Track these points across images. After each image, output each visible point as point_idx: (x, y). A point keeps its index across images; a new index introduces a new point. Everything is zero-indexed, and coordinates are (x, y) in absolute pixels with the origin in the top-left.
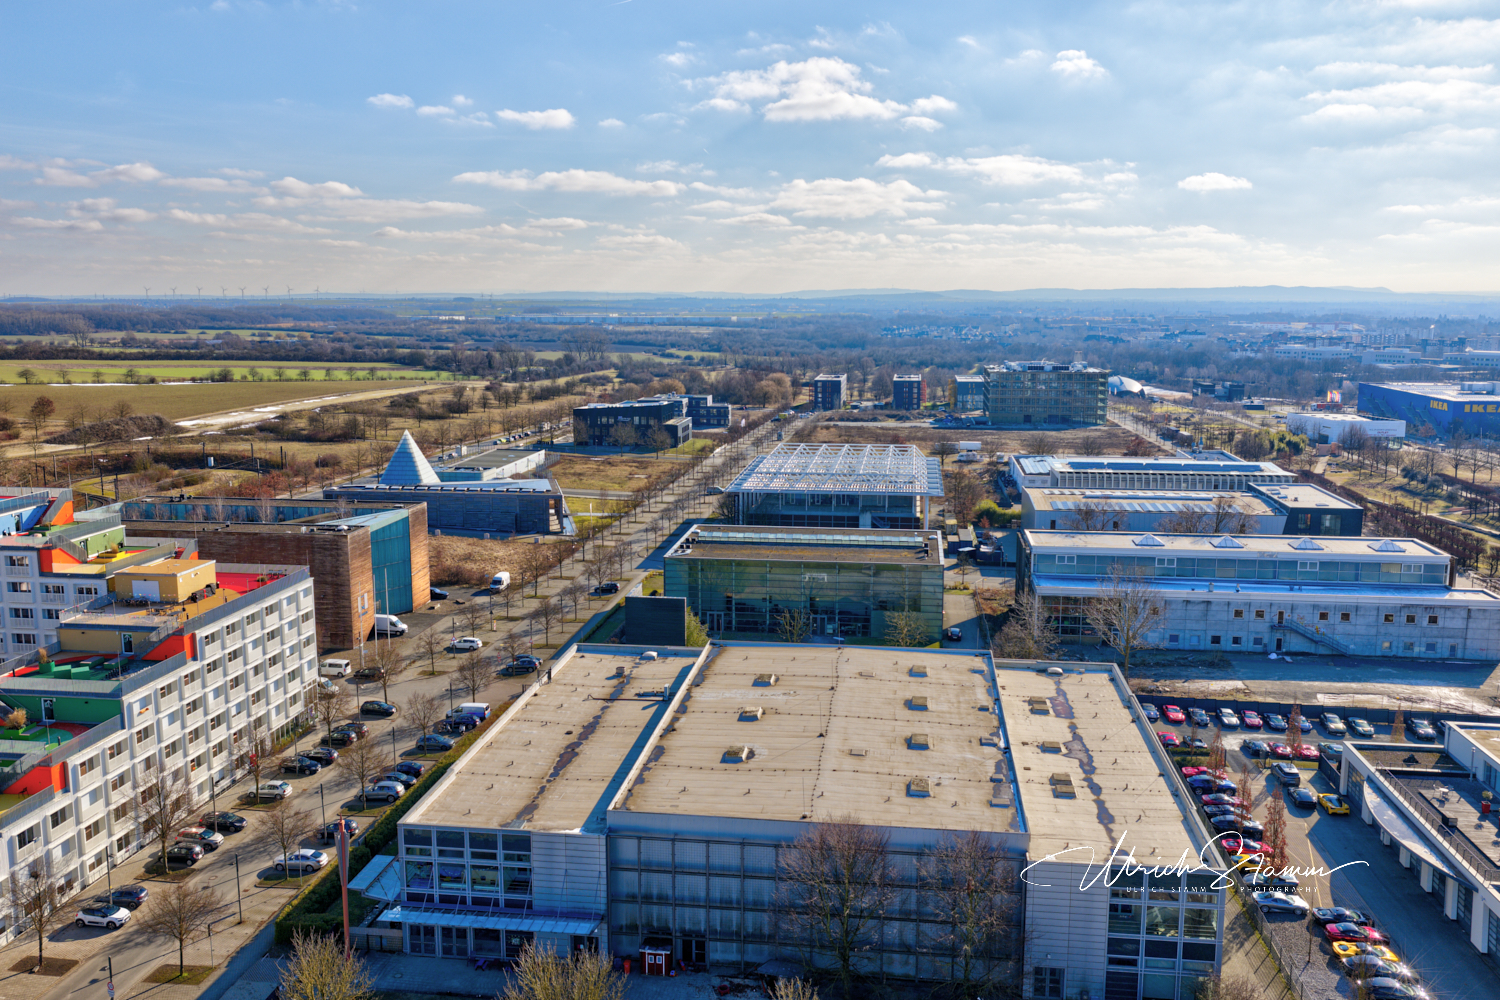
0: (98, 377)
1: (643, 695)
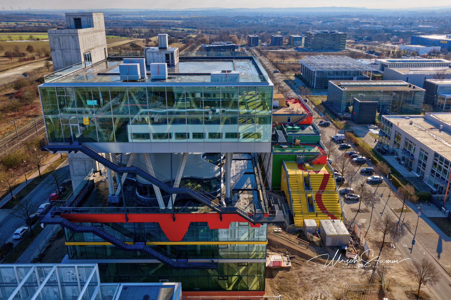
0: (21, 39)
1: (431, 129)
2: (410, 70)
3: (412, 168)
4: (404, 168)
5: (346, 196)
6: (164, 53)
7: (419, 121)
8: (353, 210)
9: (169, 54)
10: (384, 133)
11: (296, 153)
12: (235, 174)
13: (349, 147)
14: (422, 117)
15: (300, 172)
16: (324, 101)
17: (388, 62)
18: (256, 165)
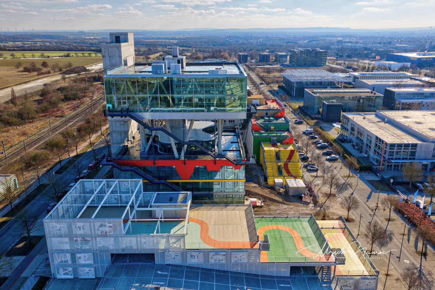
0: (33, 56)
1: (379, 122)
2: (376, 81)
3: (363, 151)
4: (357, 151)
5: (308, 168)
6: (176, 59)
7: (372, 117)
8: (312, 176)
9: (180, 60)
10: (344, 127)
11: (271, 136)
12: (224, 143)
13: (316, 138)
14: (375, 114)
15: (273, 149)
16: (301, 106)
17: (359, 75)
18: (239, 137)
